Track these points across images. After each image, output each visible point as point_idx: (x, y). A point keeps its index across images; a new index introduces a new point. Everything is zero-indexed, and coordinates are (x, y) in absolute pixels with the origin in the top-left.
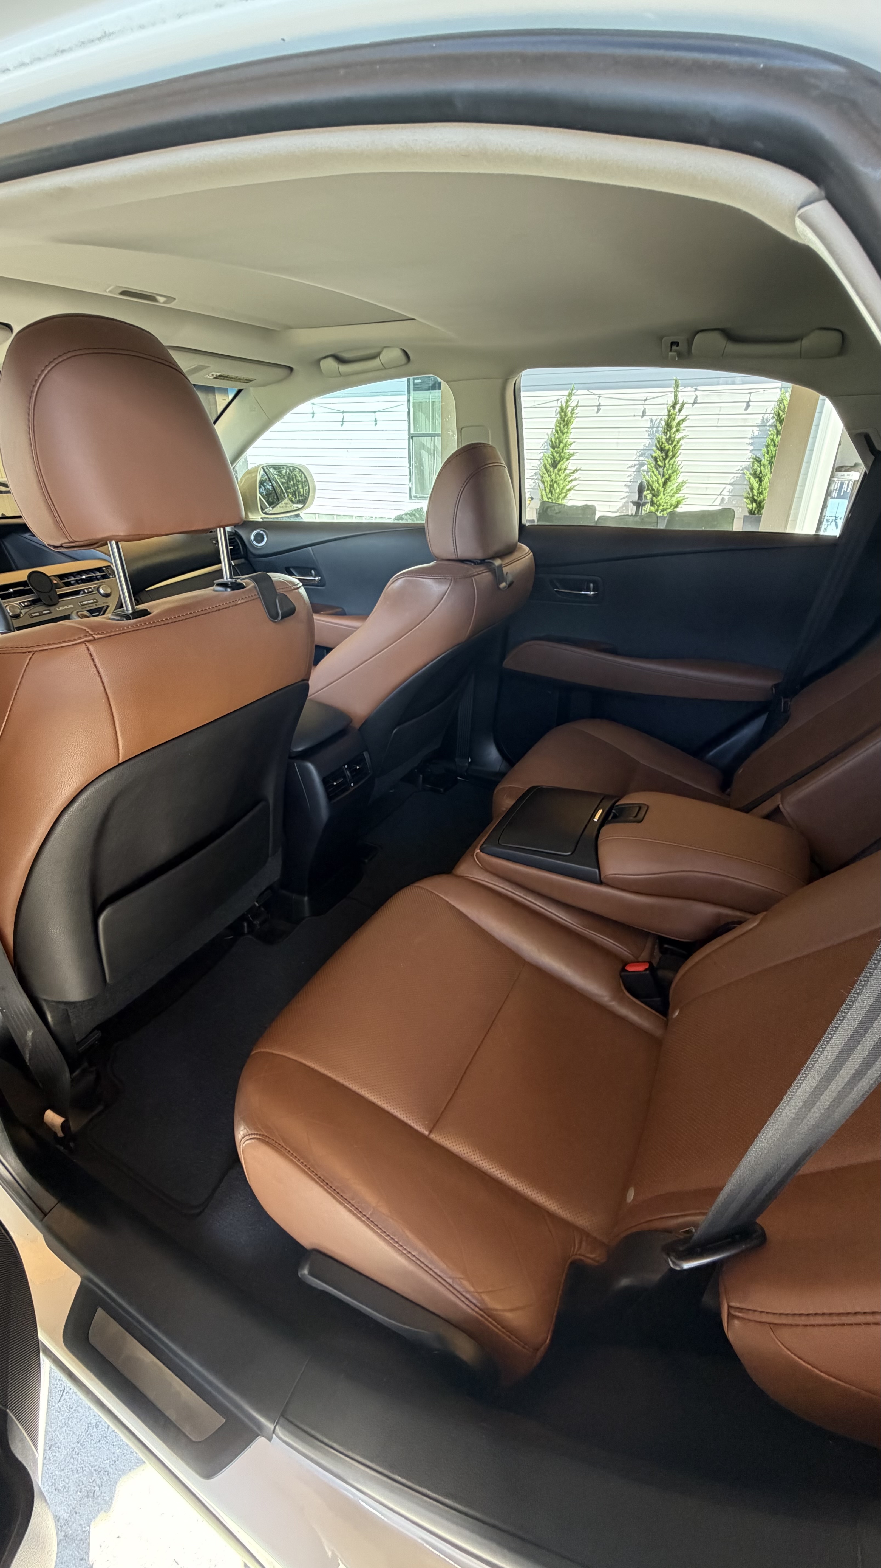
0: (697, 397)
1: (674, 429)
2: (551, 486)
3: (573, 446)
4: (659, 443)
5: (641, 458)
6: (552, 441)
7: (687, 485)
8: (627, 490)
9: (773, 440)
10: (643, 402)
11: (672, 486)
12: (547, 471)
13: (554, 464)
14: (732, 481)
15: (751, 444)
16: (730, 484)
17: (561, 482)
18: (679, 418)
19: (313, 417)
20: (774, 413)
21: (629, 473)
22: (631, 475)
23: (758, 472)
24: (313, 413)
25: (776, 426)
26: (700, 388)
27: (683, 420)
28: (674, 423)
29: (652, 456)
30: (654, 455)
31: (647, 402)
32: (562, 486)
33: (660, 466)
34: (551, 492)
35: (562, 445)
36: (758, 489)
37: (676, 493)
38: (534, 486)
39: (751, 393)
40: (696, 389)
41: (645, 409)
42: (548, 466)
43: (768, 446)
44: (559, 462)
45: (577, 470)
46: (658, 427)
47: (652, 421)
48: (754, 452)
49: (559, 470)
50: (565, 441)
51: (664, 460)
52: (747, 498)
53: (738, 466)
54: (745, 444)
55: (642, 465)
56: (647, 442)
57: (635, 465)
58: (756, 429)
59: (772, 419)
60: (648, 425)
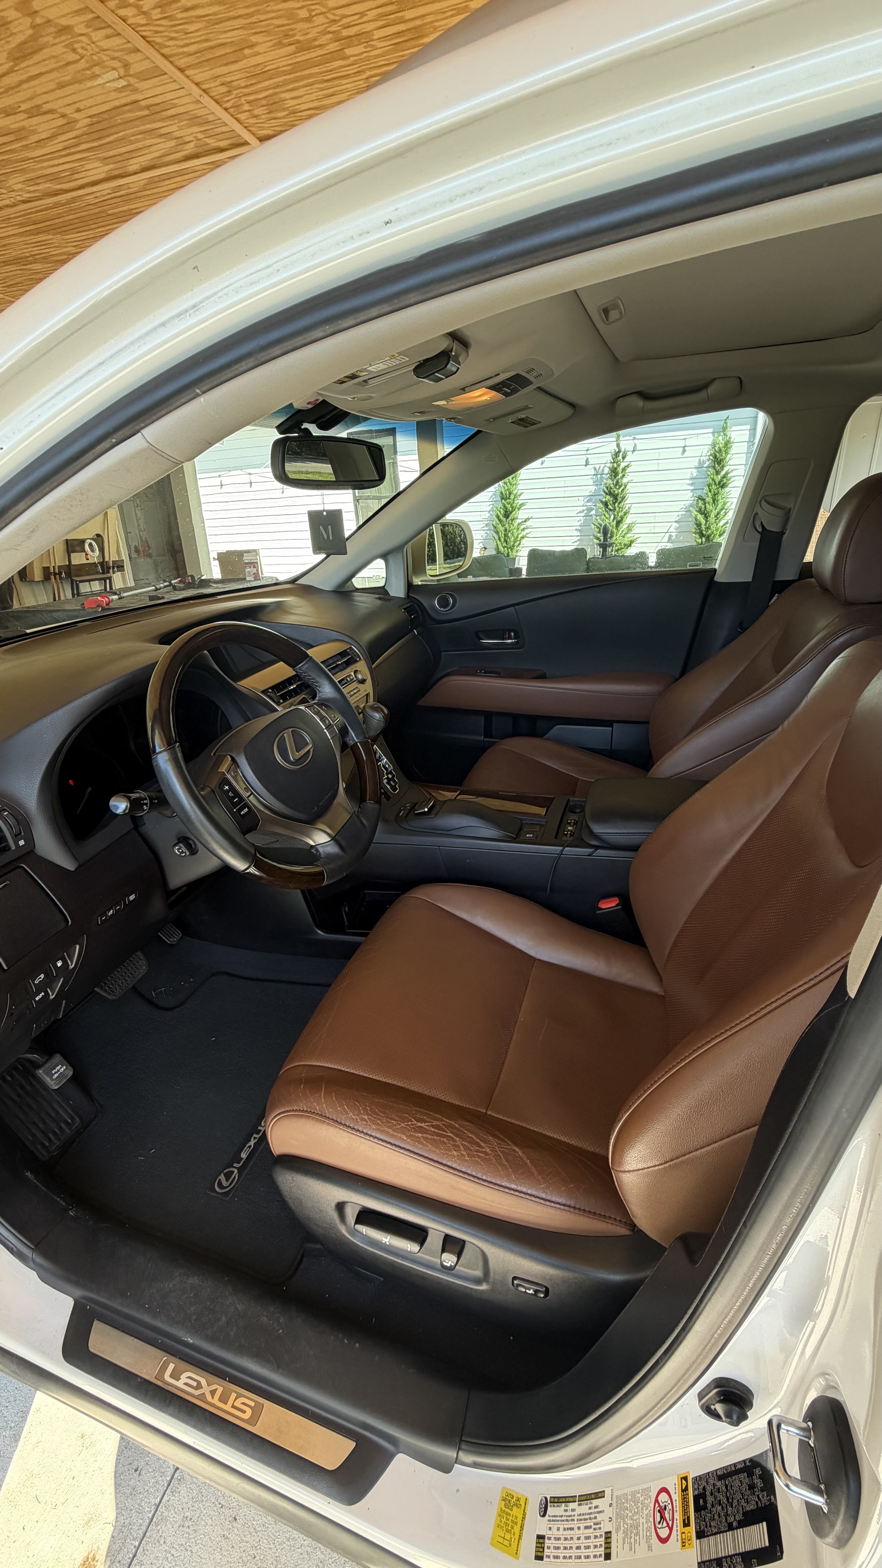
0: (635, 445)
1: (620, 475)
2: (505, 535)
3: (521, 497)
4: (607, 489)
5: (588, 504)
6: (502, 493)
7: (637, 525)
8: (579, 534)
9: (713, 480)
10: (585, 452)
11: (624, 526)
12: (500, 520)
13: (507, 515)
14: (677, 519)
15: (692, 484)
16: (676, 522)
17: (515, 531)
18: (623, 465)
19: (251, 486)
20: (711, 455)
21: (578, 518)
22: (580, 520)
23: (703, 509)
24: (251, 483)
25: (714, 467)
26: (637, 437)
27: (628, 466)
28: (620, 469)
29: (601, 502)
30: (604, 500)
31: (589, 452)
32: (516, 535)
33: (610, 510)
34: (506, 541)
35: (512, 497)
36: (705, 524)
37: (627, 533)
38: (486, 536)
39: (685, 439)
40: (634, 439)
41: (587, 458)
42: (501, 517)
43: (709, 485)
44: (512, 512)
45: (529, 519)
46: (602, 474)
47: (595, 469)
48: (695, 491)
49: (512, 520)
50: (515, 492)
51: (614, 503)
52: (695, 533)
53: (681, 505)
54: (686, 485)
55: (590, 510)
56: (593, 488)
57: (583, 511)
58: (695, 470)
59: (708, 460)
60: (593, 472)
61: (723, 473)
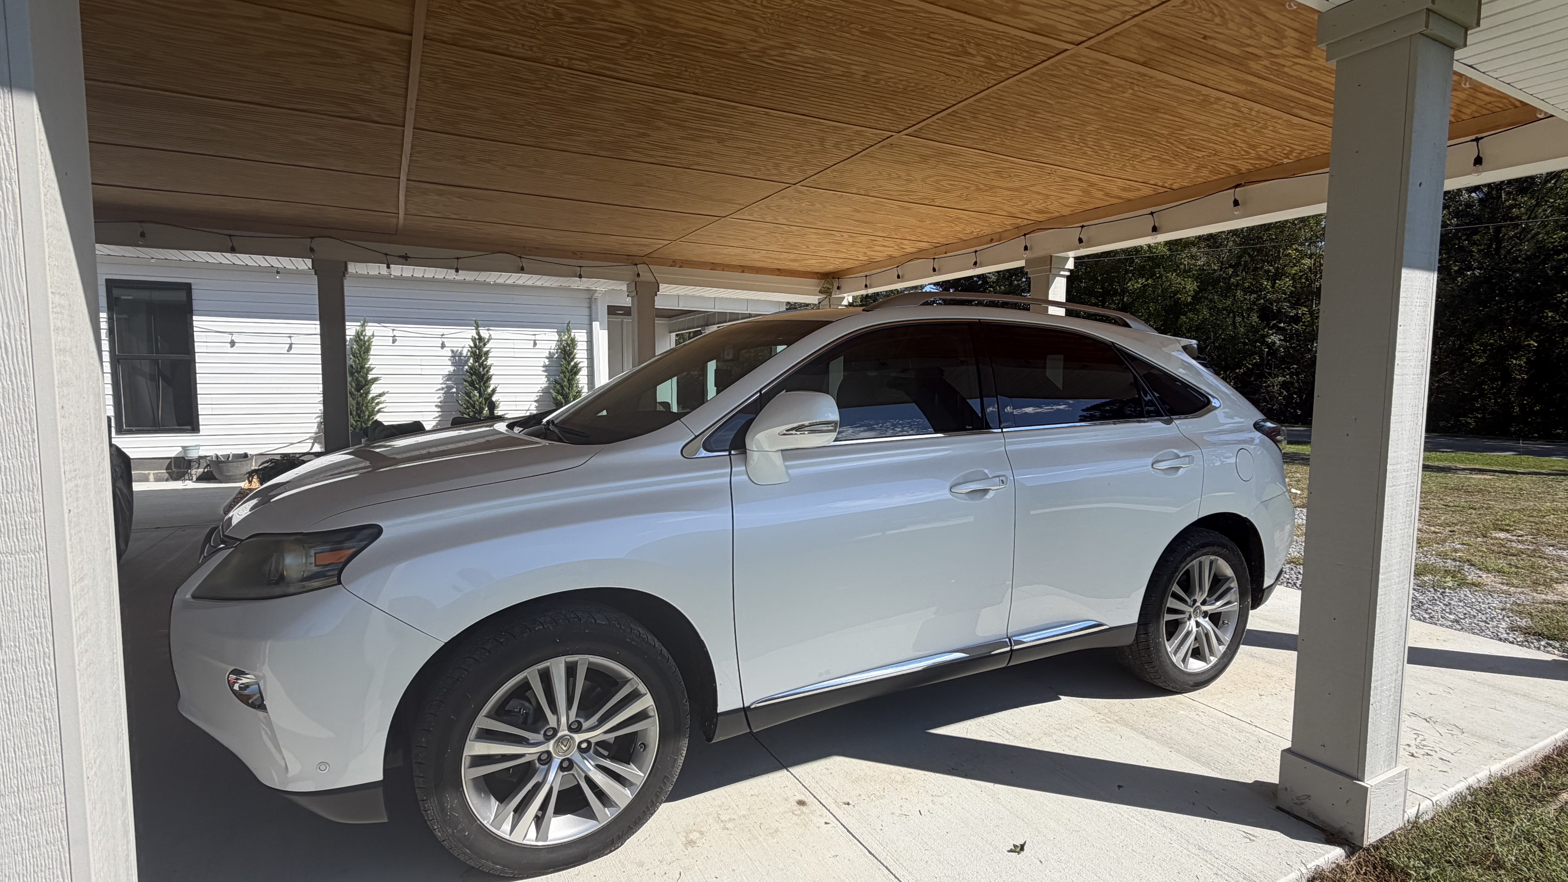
0: (491, 335)
1: (483, 358)
2: (357, 409)
3: (373, 372)
4: (470, 369)
5: (448, 382)
8: (439, 410)
9: (566, 368)
10: (440, 336)
12: (353, 394)
13: (358, 389)
14: (536, 399)
15: (545, 371)
16: (535, 401)
17: (369, 405)
18: (485, 350)
20: (560, 349)
21: (439, 395)
22: (440, 397)
23: (560, 392)
25: (564, 359)
27: (491, 351)
28: (482, 353)
29: (464, 380)
30: (467, 379)
31: (444, 336)
32: (369, 409)
34: (359, 415)
35: (363, 371)
39: (534, 334)
40: (489, 329)
41: (443, 341)
42: (352, 391)
43: (562, 373)
44: (363, 387)
45: (383, 394)
46: (461, 356)
47: (452, 351)
48: (550, 376)
49: (365, 391)
50: (366, 367)
51: (480, 383)
53: (538, 388)
54: (540, 371)
55: (449, 388)
56: (452, 369)
57: (443, 388)
58: (547, 360)
59: (557, 353)
60: (450, 354)
61: (572, 364)
